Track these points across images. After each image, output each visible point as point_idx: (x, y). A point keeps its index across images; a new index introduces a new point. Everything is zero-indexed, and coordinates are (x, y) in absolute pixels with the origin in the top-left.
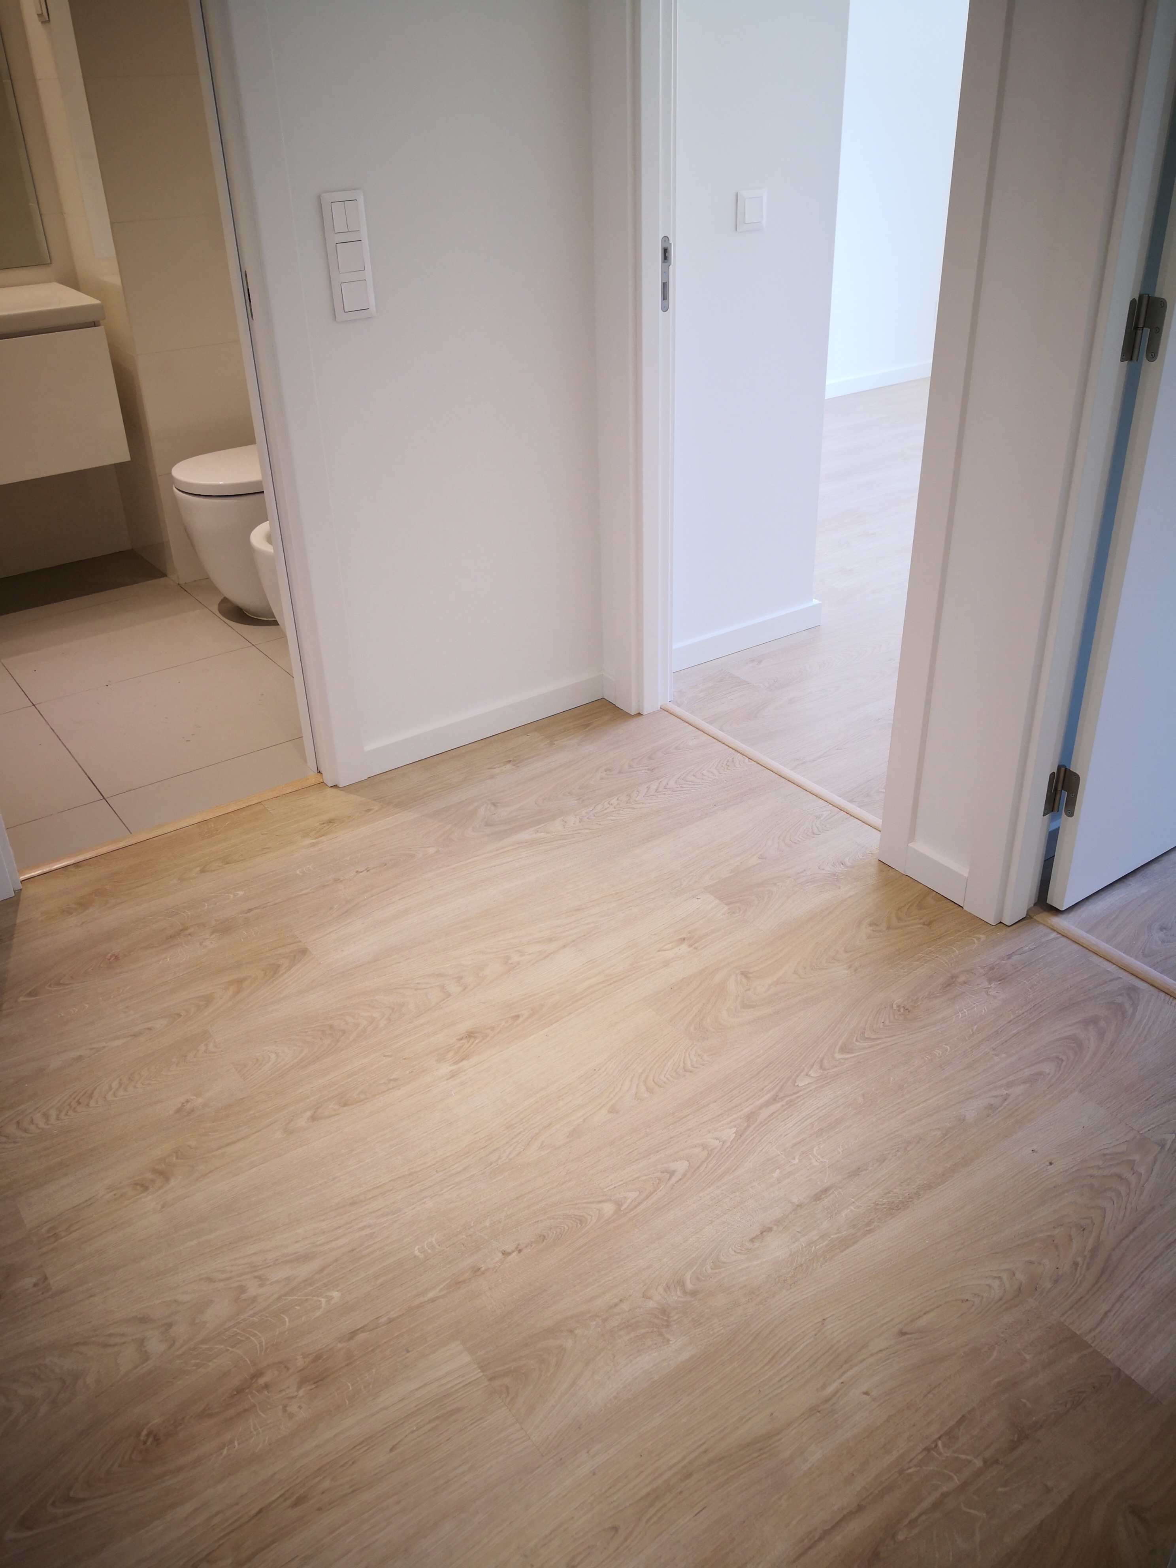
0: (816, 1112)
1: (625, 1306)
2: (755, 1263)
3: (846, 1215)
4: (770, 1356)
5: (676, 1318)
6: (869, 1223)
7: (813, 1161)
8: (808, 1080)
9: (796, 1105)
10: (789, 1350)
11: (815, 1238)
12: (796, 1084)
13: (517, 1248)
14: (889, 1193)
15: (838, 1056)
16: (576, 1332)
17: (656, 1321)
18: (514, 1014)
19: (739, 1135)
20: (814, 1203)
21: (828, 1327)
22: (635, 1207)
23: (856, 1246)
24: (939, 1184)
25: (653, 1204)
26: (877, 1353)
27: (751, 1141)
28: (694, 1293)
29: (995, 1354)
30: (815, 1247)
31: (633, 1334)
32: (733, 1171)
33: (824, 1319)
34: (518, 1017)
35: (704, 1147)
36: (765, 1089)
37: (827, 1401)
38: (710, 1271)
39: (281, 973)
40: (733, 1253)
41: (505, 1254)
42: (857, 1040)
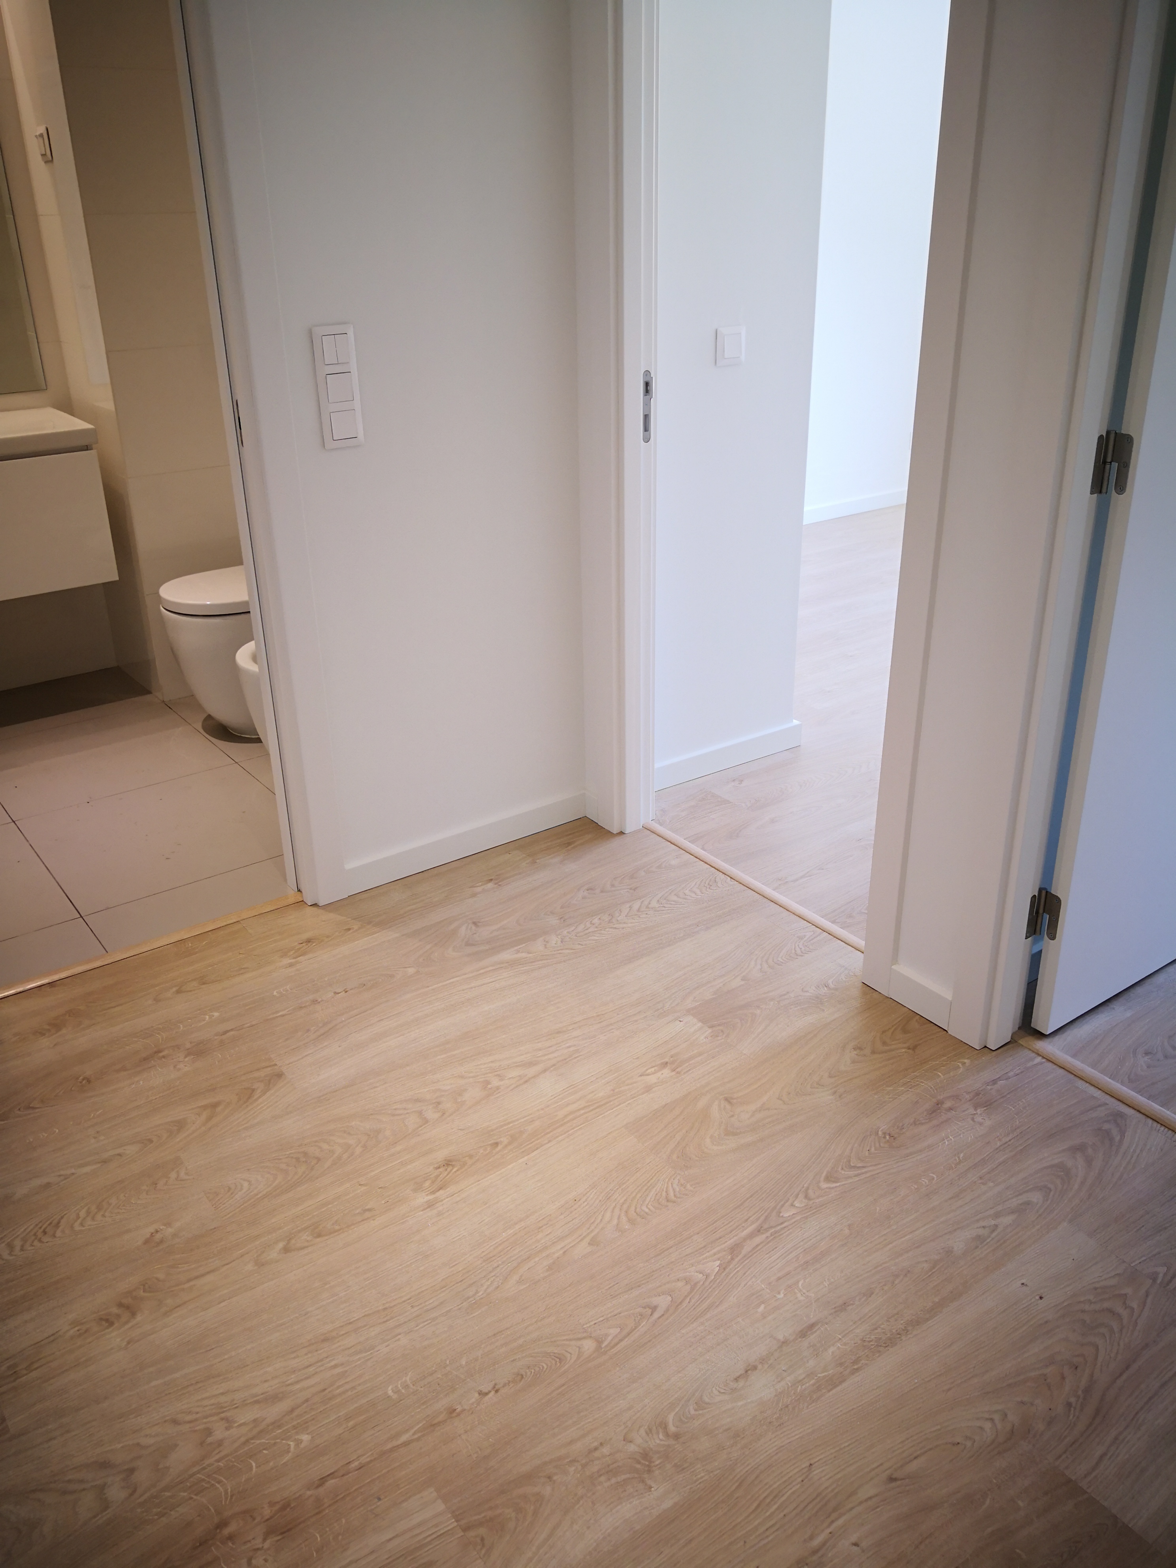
0: (802, 1243)
1: (606, 1450)
2: (740, 1404)
3: (833, 1353)
4: (755, 1505)
5: (657, 1462)
6: (855, 1362)
7: (799, 1295)
8: (793, 1211)
9: (781, 1237)
10: (775, 1497)
11: (801, 1378)
12: (781, 1215)
13: (494, 1387)
14: (876, 1329)
15: (824, 1185)
16: (555, 1478)
17: (638, 1466)
18: (492, 1141)
19: (723, 1268)
20: (800, 1339)
21: (815, 1473)
22: (617, 1344)
23: (844, 1385)
24: (927, 1320)
25: (634, 1341)
26: (866, 1500)
27: (734, 1275)
28: (677, 1436)
29: (988, 1502)
30: (801, 1387)
31: (613, 1481)
32: (717, 1307)
33: (811, 1465)
34: (497, 1144)
35: (687, 1281)
36: (749, 1220)
37: (815, 1552)
38: (692, 1412)
39: (255, 1097)
40: (716, 1392)
41: (483, 1394)
42: (842, 1169)
